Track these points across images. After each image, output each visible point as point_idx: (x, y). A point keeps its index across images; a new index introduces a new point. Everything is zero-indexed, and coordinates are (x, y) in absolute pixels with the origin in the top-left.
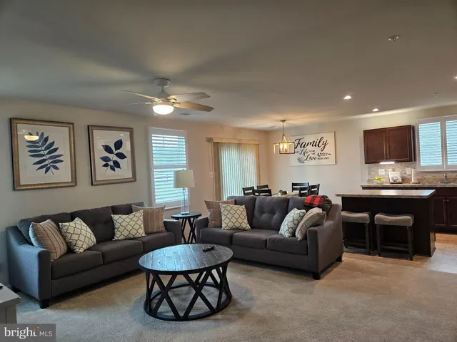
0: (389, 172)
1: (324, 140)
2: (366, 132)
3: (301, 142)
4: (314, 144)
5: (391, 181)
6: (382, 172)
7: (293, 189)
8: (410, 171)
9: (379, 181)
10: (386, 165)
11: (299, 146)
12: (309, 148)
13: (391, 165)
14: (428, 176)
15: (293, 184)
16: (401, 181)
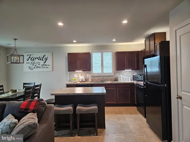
0: (79, 76)
1: (46, 57)
2: (69, 54)
3: (31, 57)
4: (39, 59)
5: (80, 81)
6: (76, 76)
7: (24, 87)
8: (89, 76)
9: (75, 81)
10: (78, 72)
11: (30, 59)
12: (37, 61)
13: (80, 72)
14: (96, 78)
15: (24, 84)
16: (85, 80)
